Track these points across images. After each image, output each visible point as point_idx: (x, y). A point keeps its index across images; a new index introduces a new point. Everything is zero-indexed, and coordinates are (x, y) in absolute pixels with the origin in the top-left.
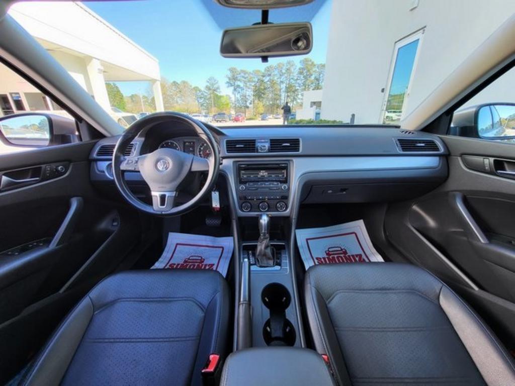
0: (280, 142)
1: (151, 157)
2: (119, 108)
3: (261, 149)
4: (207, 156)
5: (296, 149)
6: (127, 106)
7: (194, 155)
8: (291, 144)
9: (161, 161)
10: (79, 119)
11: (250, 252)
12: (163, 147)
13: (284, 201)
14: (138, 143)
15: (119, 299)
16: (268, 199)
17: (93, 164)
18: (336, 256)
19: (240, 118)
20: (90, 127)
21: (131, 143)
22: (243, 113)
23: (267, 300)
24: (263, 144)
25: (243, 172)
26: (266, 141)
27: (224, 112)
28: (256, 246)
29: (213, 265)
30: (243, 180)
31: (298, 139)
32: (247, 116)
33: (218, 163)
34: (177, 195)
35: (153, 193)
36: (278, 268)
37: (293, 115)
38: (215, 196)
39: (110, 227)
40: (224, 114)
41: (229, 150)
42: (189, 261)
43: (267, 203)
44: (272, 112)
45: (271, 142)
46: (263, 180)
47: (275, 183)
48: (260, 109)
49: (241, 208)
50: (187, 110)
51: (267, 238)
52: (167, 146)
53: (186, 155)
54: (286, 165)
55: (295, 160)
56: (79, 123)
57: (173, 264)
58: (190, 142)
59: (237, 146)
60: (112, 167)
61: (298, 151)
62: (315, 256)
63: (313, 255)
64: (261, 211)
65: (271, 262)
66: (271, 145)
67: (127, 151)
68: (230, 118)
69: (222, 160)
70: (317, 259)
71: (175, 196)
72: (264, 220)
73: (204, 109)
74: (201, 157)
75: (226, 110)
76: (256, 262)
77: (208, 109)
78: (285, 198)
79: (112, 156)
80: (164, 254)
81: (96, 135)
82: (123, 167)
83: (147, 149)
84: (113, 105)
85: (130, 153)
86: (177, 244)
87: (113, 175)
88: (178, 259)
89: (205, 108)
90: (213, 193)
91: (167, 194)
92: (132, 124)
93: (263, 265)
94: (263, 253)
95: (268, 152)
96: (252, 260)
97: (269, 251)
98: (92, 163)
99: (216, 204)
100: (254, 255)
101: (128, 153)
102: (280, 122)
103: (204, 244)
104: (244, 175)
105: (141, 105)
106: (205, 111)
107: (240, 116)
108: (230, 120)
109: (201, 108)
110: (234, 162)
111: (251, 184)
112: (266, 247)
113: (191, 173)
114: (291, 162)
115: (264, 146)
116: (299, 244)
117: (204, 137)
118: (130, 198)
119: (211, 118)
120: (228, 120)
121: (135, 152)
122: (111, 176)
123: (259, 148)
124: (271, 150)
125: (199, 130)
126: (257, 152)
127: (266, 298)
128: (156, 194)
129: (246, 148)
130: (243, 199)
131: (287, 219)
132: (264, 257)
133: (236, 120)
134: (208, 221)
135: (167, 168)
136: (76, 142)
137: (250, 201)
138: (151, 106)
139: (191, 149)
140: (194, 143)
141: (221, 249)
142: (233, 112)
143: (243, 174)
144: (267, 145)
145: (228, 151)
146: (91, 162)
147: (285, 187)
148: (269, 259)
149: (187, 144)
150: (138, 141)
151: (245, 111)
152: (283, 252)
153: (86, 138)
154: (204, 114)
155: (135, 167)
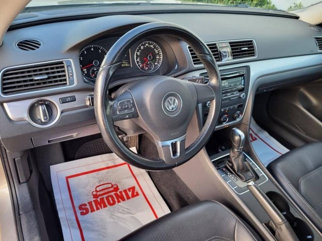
3: (223, 56)
5: (251, 53)
13: (240, 109)
16: (228, 111)
26: (227, 45)
29: (134, 188)
31: (252, 42)
43: (227, 115)
45: (231, 46)
47: (235, 93)
61: (254, 55)
65: (250, 174)
86: (67, 178)
93: (247, 179)
96: (234, 178)
145: (195, 62)
147: (243, 96)
155: (133, 113)
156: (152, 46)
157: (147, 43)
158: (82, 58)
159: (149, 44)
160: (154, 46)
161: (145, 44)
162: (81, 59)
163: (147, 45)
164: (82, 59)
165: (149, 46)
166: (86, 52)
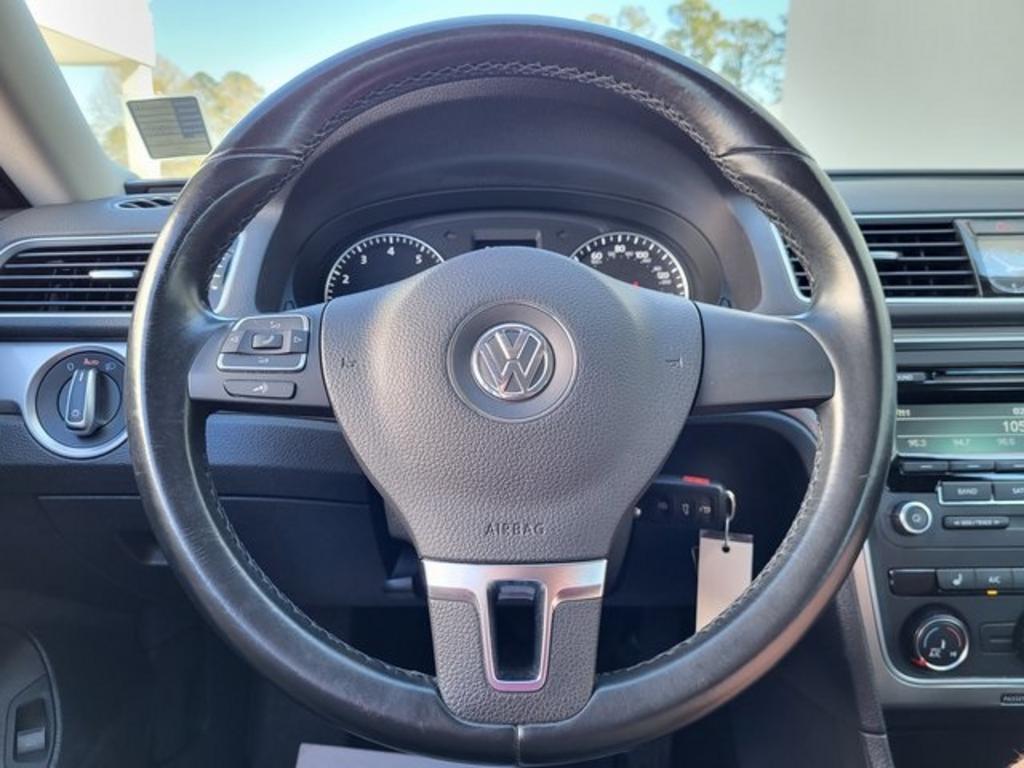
9: (495, 332)
30: (907, 467)
35: (439, 576)
49: (904, 652)
71: (603, 594)
90: (709, 550)
104: (912, 436)
126: (986, 292)
129: (917, 267)
137: (965, 604)
155: (296, 378)
156: (642, 255)
157: (620, 239)
158: (347, 277)
159: (630, 246)
160: (652, 254)
161: (611, 245)
162: (345, 282)
163: (619, 249)
164: (349, 280)
165: (629, 254)
166: (368, 260)
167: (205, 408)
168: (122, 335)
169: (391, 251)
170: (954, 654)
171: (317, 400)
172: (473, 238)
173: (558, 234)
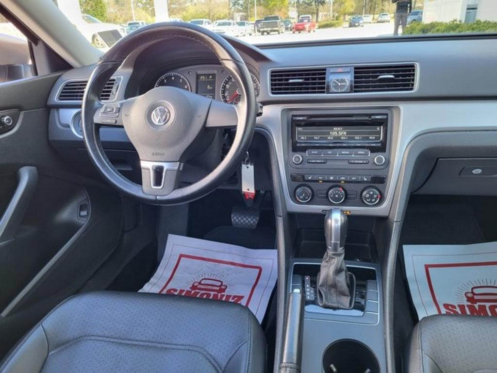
0: (376, 72)
1: (141, 102)
2: (95, 16)
3: (336, 87)
4: (236, 99)
5: (408, 85)
6: (108, 11)
7: (214, 98)
8: (396, 76)
9: (158, 108)
10: (33, 39)
11: (307, 278)
12: (162, 84)
13: (379, 186)
14: (122, 77)
15: (85, 336)
16: (346, 182)
17: (54, 112)
18: (488, 305)
19: (307, 26)
20: (50, 53)
21: (112, 78)
22: (312, 14)
23: (335, 370)
24: (340, 77)
25: (300, 129)
26: (348, 70)
27: (277, 14)
28: (317, 269)
29: (241, 298)
30: (298, 145)
31: (413, 66)
32: (320, 19)
33: (253, 113)
34: (181, 169)
35: (144, 164)
36: (359, 313)
37: (416, 13)
38: (248, 172)
39: (76, 219)
40: (277, 18)
41: (276, 89)
42: (200, 286)
43: (343, 189)
44: (371, 10)
45: (355, 73)
46: (337, 145)
47: (361, 152)
48: (347, 4)
49: (294, 196)
50: (209, 15)
51: (340, 255)
52: (169, 82)
53: (199, 97)
54: (385, 117)
55: (403, 107)
56: (33, 45)
57: (173, 289)
58: (208, 75)
59: (291, 81)
60: (80, 119)
61: (412, 89)
62: (441, 301)
63: (437, 299)
64: (332, 204)
65: (346, 301)
66: (355, 77)
67: (104, 92)
68: (287, 25)
69: (261, 107)
70: (446, 306)
71: (178, 170)
72: (336, 220)
73: (238, 11)
74: (226, 101)
75: (280, 10)
76: (316, 298)
77: (246, 9)
78: (379, 181)
79: (82, 99)
80: (159, 271)
81: (59, 65)
82: (98, 118)
83: (136, 87)
84: (85, 11)
85: (109, 96)
86: (181, 256)
87: (82, 131)
88: (182, 283)
89: (240, 8)
90: (244, 166)
91: (166, 166)
92: (113, 46)
93: (330, 304)
94: (330, 283)
95: (350, 92)
96: (310, 294)
97: (342, 279)
98: (52, 111)
99: (248, 186)
100: (314, 283)
101: (106, 96)
102: (388, 29)
103: (227, 259)
104: (302, 136)
105: (130, 8)
106: (241, 14)
107: (306, 21)
108: (287, 29)
109: (232, 10)
110: (283, 111)
111: (315, 152)
112: (338, 271)
113: (206, 131)
114: (395, 112)
115: (343, 81)
116: (409, 274)
117: (230, 65)
118: (107, 170)
119: (251, 27)
120: (284, 30)
121: (117, 93)
122: (79, 133)
123: (331, 84)
124: (356, 87)
125: (222, 54)
126: (328, 92)
127: (332, 366)
128: (147, 165)
129: (308, 84)
130: (298, 180)
131: (383, 221)
132: (333, 290)
133: (299, 29)
134: (235, 218)
135: (166, 121)
136: (28, 76)
137: (311, 184)
138: (147, 9)
139: (209, 87)
140: (214, 75)
141: (257, 271)
142: (293, 14)
143: (300, 133)
144: (348, 78)
145: (274, 91)
146: (49, 109)
147: (379, 160)
148: (343, 294)
149: (202, 78)
150: (122, 75)
151: (317, 10)
152: (370, 283)
153: (44, 70)
154: (239, 20)
155: (116, 119)
166: (167, 81)
167: (98, 126)
168: (79, 106)
169: (173, 78)
170: (307, 198)
171: (120, 124)
172: (196, 73)
173: (222, 72)
